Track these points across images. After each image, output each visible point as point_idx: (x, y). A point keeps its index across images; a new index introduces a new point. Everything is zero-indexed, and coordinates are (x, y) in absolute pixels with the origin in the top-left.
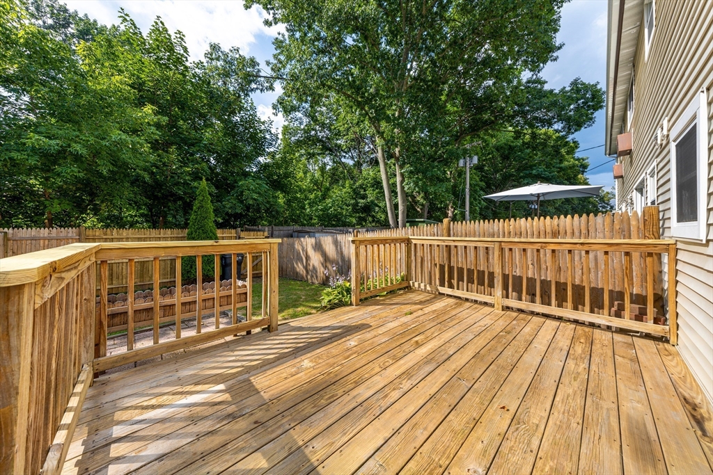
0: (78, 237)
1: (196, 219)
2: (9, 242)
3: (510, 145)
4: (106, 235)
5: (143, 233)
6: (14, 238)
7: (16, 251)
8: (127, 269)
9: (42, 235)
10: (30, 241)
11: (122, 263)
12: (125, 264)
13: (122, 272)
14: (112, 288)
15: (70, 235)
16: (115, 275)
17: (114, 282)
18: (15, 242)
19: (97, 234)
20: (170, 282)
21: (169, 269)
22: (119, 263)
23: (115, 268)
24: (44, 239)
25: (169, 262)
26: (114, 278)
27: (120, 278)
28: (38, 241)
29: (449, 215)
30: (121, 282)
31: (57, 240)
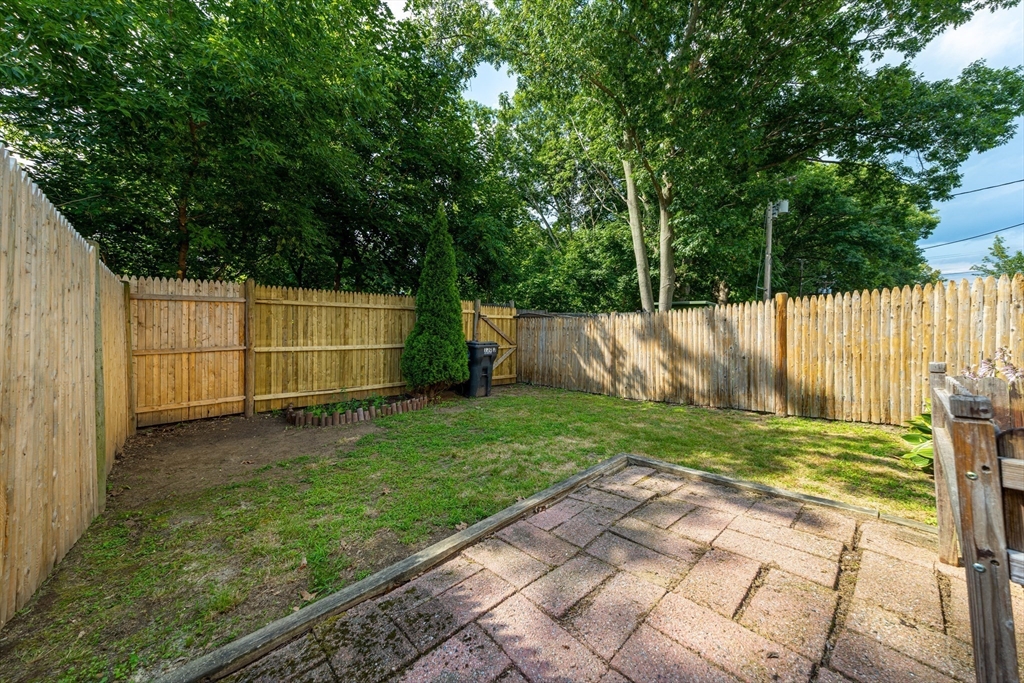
0: (243, 300)
1: (434, 275)
2: (132, 302)
3: (816, 190)
4: (287, 298)
5: (343, 300)
6: (139, 297)
7: (143, 321)
8: (320, 363)
9: (184, 293)
10: (165, 303)
11: (312, 351)
12: (316, 354)
13: (312, 370)
14: (297, 397)
15: (230, 295)
16: (301, 373)
17: (300, 386)
18: (141, 303)
19: (273, 296)
20: (384, 388)
21: (382, 366)
22: (307, 352)
23: (300, 362)
24: (189, 300)
25: (381, 354)
26: (300, 380)
27: (310, 379)
28: (179, 304)
29: (720, 298)
30: (310, 386)
31: (210, 302)
